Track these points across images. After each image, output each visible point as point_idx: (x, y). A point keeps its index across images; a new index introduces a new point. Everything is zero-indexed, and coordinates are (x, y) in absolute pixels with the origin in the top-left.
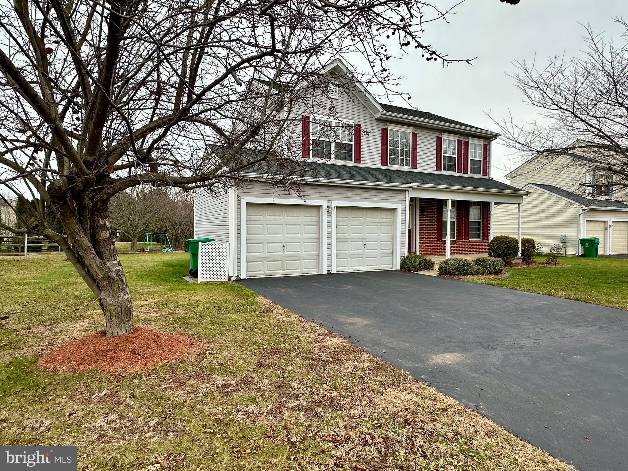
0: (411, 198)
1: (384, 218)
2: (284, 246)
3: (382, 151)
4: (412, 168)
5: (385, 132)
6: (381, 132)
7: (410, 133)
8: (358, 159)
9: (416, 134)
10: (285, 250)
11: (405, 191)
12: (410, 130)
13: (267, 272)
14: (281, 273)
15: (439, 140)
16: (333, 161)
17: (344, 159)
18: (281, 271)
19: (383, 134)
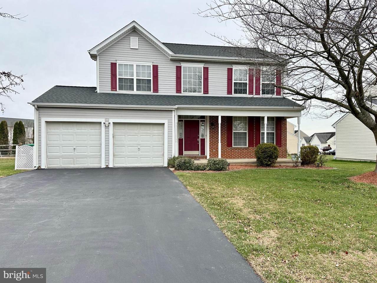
0: (178, 116)
1: (156, 130)
2: (75, 149)
3: (177, 83)
4: (204, 94)
5: (179, 69)
6: (175, 69)
7: (201, 68)
8: (156, 90)
9: (207, 68)
10: (76, 151)
11: (172, 111)
12: (202, 66)
13: (62, 165)
14: (72, 166)
15: (230, 71)
16: (135, 92)
17: (144, 90)
18: (73, 165)
19: (177, 70)
